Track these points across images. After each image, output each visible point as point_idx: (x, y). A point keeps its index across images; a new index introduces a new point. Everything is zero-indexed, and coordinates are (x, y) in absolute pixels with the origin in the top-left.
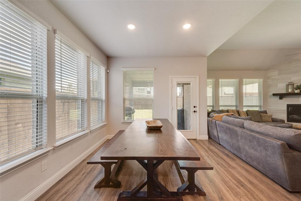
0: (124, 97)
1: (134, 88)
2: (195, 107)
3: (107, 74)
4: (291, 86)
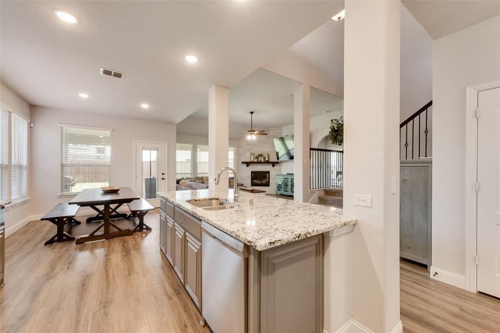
0: (62, 162)
1: (70, 144)
2: (163, 174)
3: (30, 128)
4: (252, 156)
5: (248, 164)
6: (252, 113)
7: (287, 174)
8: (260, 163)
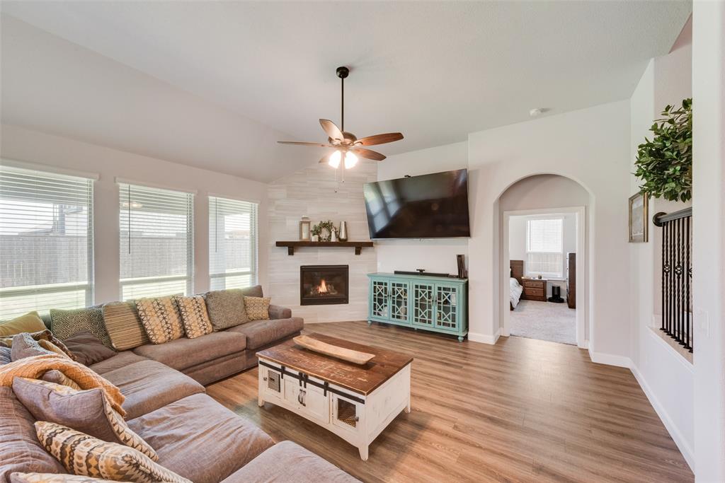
4: (305, 227)
5: (292, 247)
6: (343, 72)
7: (396, 273)
8: (327, 244)
